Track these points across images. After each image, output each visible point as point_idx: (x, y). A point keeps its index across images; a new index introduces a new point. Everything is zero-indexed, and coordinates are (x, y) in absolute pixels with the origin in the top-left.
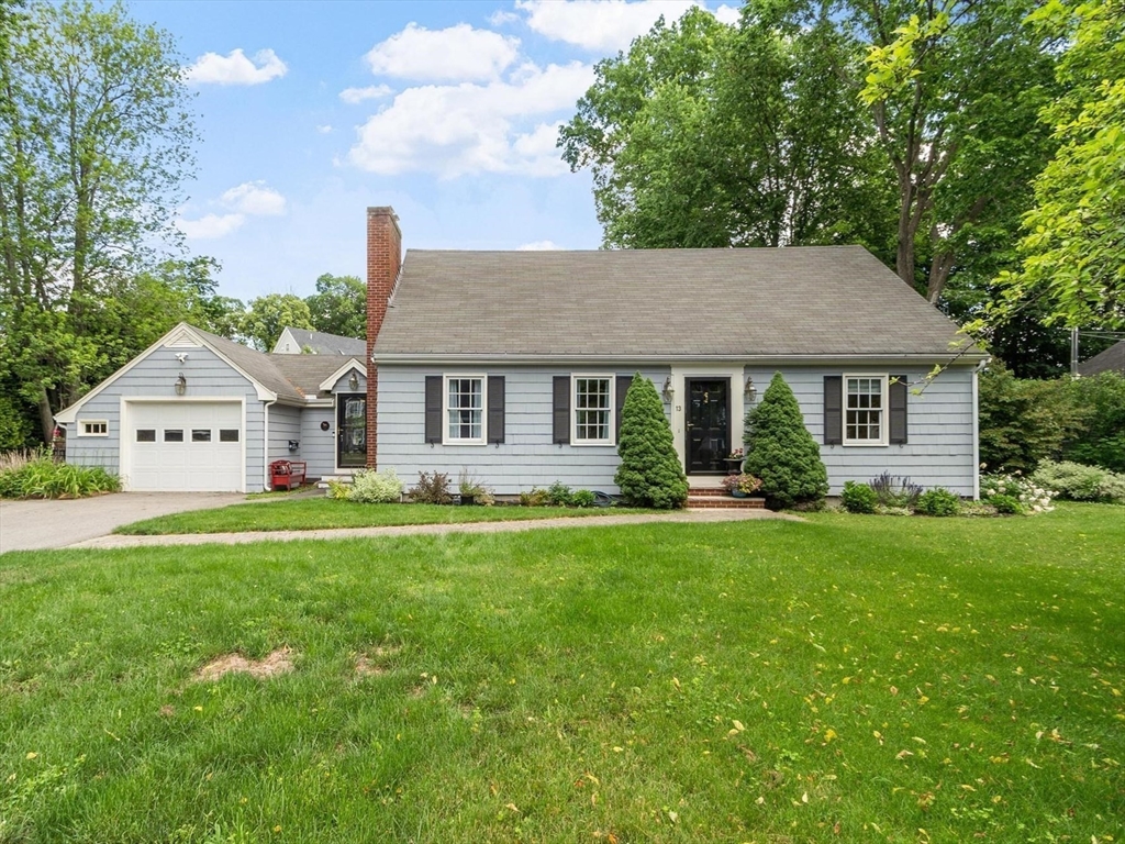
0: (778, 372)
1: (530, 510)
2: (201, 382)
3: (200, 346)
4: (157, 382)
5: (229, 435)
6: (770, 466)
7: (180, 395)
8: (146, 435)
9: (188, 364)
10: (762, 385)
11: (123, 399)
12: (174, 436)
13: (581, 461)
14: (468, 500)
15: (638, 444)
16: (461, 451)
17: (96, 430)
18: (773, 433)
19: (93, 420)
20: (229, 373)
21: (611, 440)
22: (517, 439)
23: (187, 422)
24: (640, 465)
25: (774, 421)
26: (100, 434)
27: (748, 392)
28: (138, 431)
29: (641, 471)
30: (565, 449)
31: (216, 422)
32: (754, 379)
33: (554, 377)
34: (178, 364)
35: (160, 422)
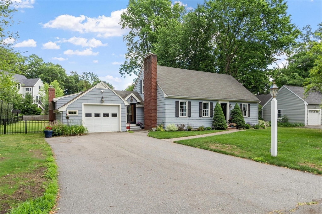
0: (237, 103)
1: (200, 132)
2: (108, 99)
3: (107, 88)
4: (94, 99)
5: (114, 115)
6: (238, 121)
7: (101, 103)
8: (88, 115)
9: (103, 94)
10: (233, 106)
11: (83, 104)
12: (97, 115)
13: (204, 121)
14: (189, 130)
15: (220, 117)
16: (183, 119)
17: (72, 113)
18: (238, 115)
19: (71, 110)
20: (116, 97)
21: (209, 116)
22: (193, 116)
23: (102, 111)
24: (221, 121)
25: (238, 112)
26: (74, 115)
27: (230, 106)
28: (86, 114)
29: (221, 122)
30: (201, 118)
31: (110, 111)
32: (231, 104)
33: (200, 102)
34: (100, 93)
35: (93, 111)
